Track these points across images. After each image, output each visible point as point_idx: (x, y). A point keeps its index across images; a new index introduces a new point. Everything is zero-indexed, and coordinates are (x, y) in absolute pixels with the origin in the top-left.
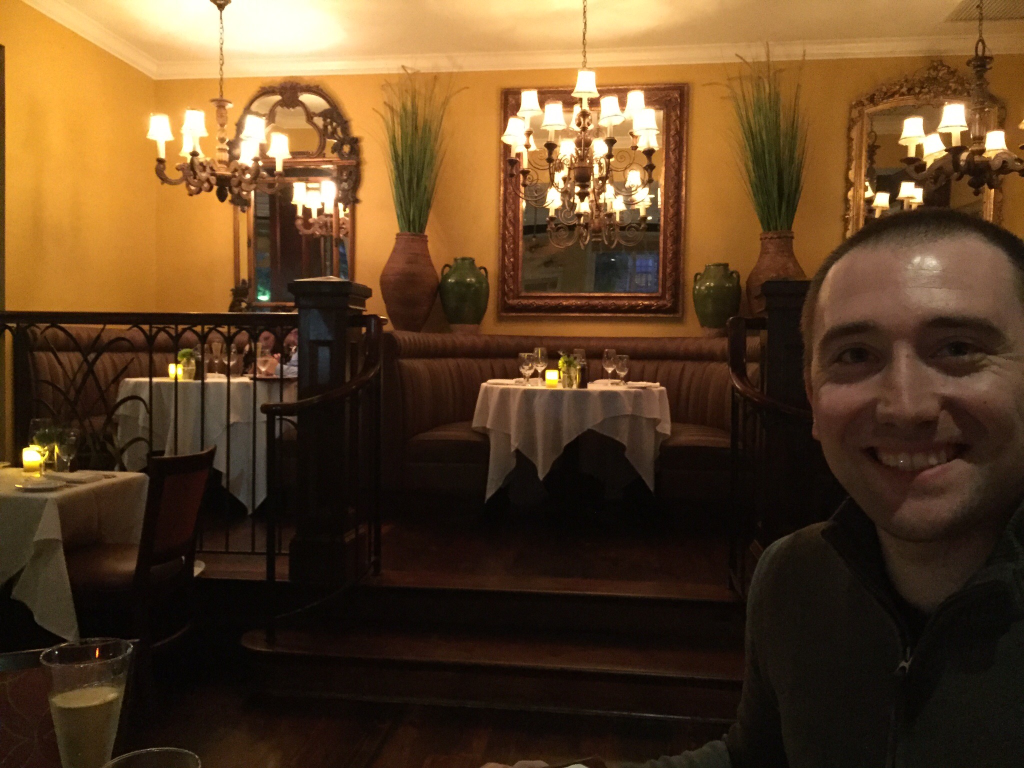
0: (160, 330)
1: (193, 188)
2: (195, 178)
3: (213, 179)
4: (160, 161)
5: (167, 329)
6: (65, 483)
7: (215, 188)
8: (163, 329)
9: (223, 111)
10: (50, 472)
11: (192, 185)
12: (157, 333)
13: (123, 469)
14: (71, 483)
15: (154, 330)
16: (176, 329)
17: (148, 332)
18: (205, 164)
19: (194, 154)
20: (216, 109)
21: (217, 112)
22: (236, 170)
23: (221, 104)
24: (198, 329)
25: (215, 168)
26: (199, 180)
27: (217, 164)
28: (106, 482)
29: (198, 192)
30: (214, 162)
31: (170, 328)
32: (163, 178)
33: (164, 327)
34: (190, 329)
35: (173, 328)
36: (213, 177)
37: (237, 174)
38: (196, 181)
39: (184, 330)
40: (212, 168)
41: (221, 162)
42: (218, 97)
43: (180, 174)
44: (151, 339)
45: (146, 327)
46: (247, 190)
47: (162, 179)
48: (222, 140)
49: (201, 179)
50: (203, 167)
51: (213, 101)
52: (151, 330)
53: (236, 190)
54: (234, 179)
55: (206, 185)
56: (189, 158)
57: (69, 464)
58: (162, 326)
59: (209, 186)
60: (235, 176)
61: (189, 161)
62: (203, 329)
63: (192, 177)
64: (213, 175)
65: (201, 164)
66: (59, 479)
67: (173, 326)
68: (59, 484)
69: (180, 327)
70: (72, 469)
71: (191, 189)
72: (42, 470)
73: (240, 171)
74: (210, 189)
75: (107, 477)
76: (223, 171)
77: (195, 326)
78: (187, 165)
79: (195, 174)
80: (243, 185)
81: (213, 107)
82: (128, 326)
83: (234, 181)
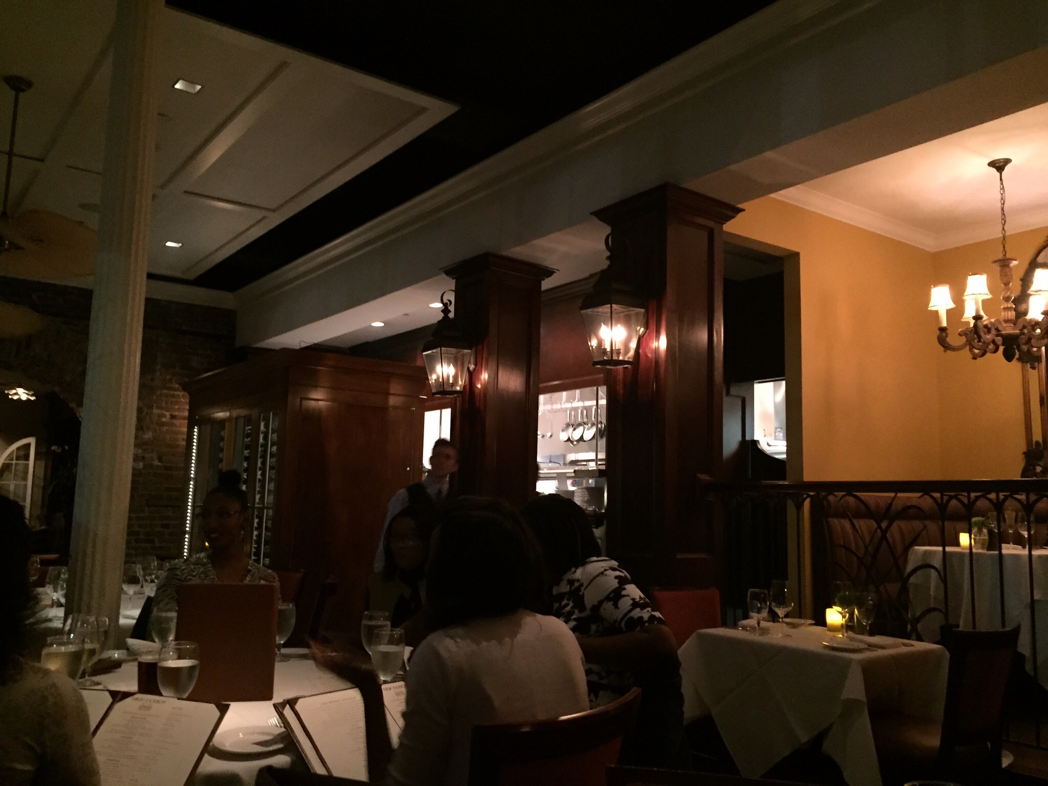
0: (951, 498)
1: (977, 351)
2: (979, 341)
3: (999, 340)
4: (943, 330)
5: (960, 497)
6: (867, 646)
7: (1001, 348)
8: (956, 497)
9: (1007, 270)
10: (851, 633)
11: (977, 349)
12: (948, 501)
13: (920, 639)
14: (871, 647)
15: (945, 498)
16: (969, 497)
17: (939, 501)
18: (989, 326)
19: (977, 318)
20: (999, 268)
21: (1000, 272)
22: (1024, 327)
23: (1004, 263)
24: (993, 496)
25: (1000, 328)
26: (984, 342)
27: (1003, 323)
28: (904, 650)
29: (984, 354)
30: (1000, 322)
31: (962, 495)
32: (946, 345)
33: (957, 495)
34: (984, 496)
35: (966, 496)
36: (999, 338)
37: (1026, 331)
38: (981, 344)
39: (977, 498)
40: (997, 330)
41: (1007, 321)
42: (1000, 256)
43: (963, 340)
44: (942, 507)
45: (937, 495)
46: (1037, 345)
47: (943, 346)
48: (1007, 299)
49: (986, 342)
50: (988, 329)
51: (995, 262)
52: (942, 498)
53: (1025, 348)
54: (1023, 336)
55: (991, 346)
56: (972, 322)
57: (868, 628)
58: (953, 494)
59: (995, 347)
60: (1024, 334)
61: (972, 325)
62: (998, 496)
63: (976, 341)
64: (997, 336)
65: (986, 326)
66: (861, 641)
67: (966, 494)
68: (862, 646)
69: (973, 495)
70: (872, 634)
71: (975, 353)
72: (844, 631)
73: (1029, 327)
74: (996, 351)
75: (905, 645)
76: (1009, 330)
77: (990, 493)
78: (970, 330)
79: (979, 337)
80: (1033, 341)
81: (997, 268)
82: (920, 494)
83: (1023, 338)
